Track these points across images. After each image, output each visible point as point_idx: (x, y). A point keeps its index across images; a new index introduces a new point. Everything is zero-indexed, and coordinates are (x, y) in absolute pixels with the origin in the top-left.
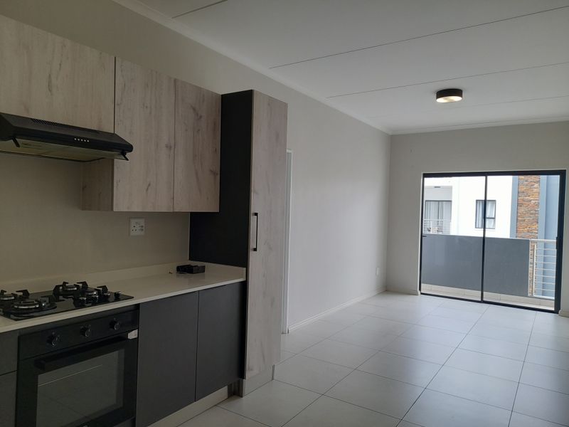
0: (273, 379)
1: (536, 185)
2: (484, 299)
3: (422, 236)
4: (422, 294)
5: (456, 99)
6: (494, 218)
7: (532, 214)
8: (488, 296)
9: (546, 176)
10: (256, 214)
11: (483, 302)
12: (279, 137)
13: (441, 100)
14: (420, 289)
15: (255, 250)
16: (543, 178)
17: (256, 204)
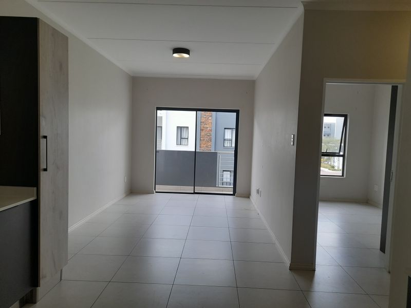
0: (61, 280)
1: (210, 118)
2: (195, 192)
3: (156, 152)
4: (156, 192)
5: (186, 56)
6: (188, 139)
7: (208, 136)
8: (198, 189)
9: (215, 113)
10: (45, 137)
11: (195, 193)
12: (62, 67)
13: (176, 55)
14: (155, 190)
15: (45, 170)
16: (214, 113)
17: (45, 127)
